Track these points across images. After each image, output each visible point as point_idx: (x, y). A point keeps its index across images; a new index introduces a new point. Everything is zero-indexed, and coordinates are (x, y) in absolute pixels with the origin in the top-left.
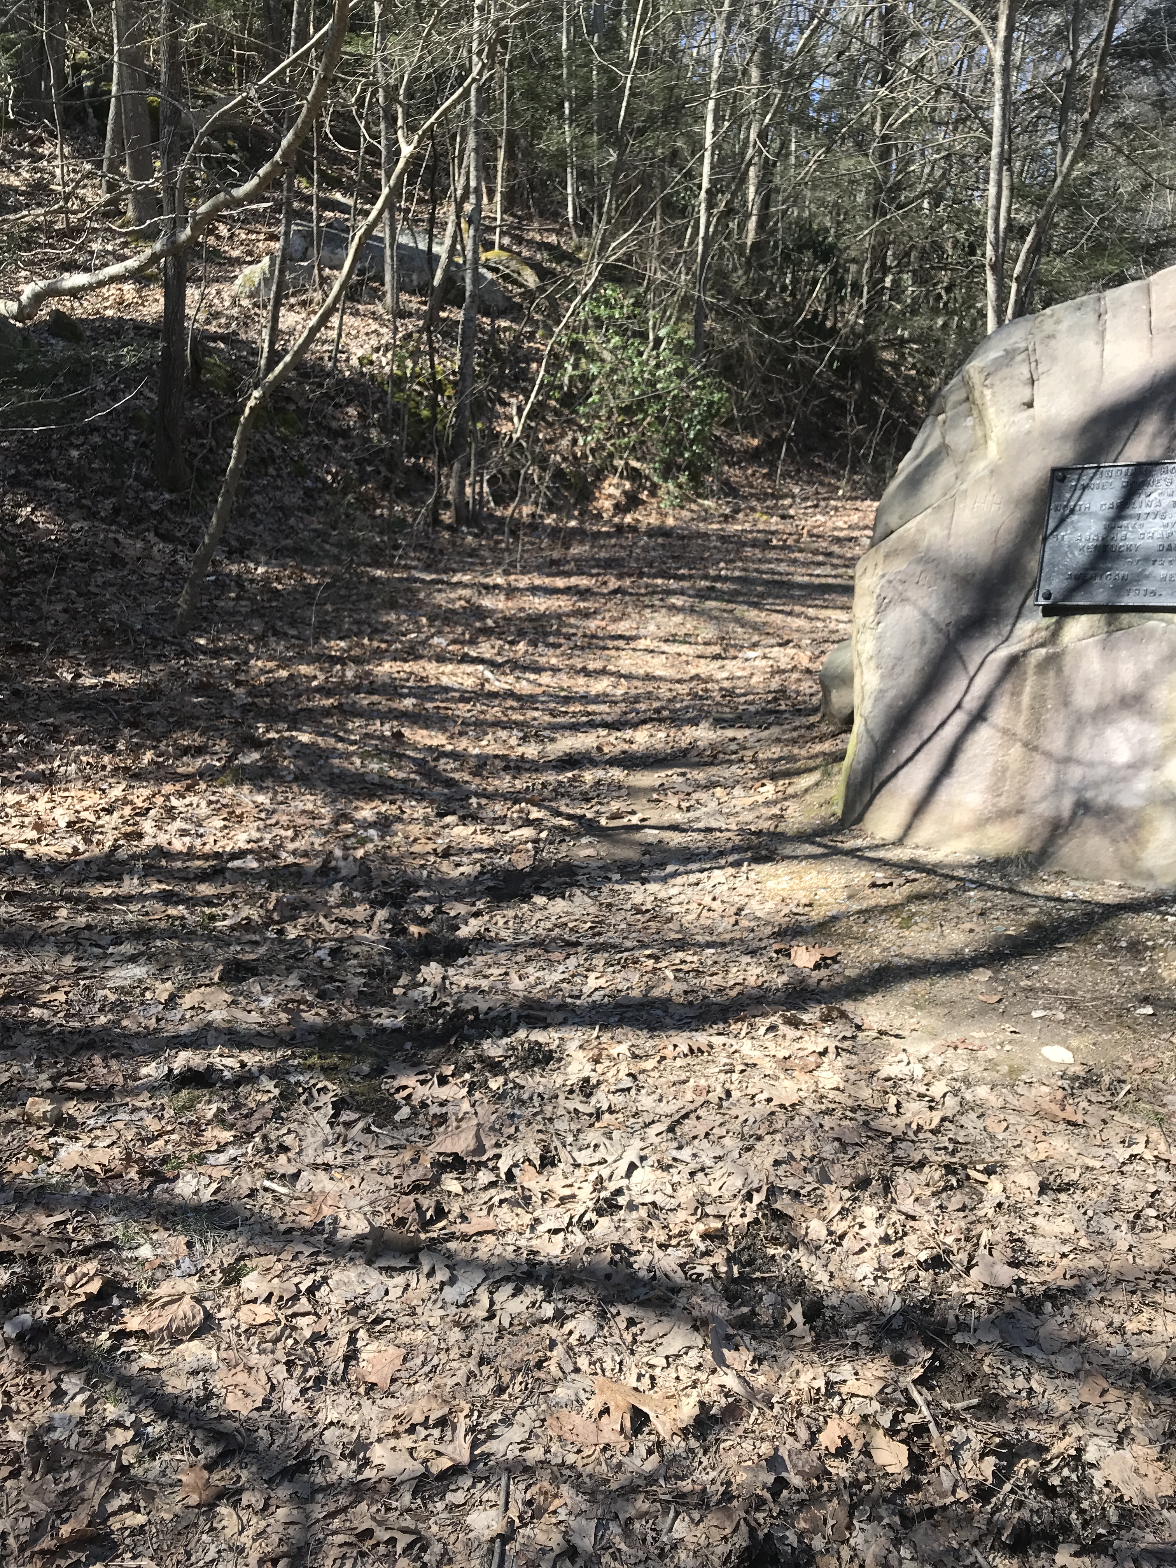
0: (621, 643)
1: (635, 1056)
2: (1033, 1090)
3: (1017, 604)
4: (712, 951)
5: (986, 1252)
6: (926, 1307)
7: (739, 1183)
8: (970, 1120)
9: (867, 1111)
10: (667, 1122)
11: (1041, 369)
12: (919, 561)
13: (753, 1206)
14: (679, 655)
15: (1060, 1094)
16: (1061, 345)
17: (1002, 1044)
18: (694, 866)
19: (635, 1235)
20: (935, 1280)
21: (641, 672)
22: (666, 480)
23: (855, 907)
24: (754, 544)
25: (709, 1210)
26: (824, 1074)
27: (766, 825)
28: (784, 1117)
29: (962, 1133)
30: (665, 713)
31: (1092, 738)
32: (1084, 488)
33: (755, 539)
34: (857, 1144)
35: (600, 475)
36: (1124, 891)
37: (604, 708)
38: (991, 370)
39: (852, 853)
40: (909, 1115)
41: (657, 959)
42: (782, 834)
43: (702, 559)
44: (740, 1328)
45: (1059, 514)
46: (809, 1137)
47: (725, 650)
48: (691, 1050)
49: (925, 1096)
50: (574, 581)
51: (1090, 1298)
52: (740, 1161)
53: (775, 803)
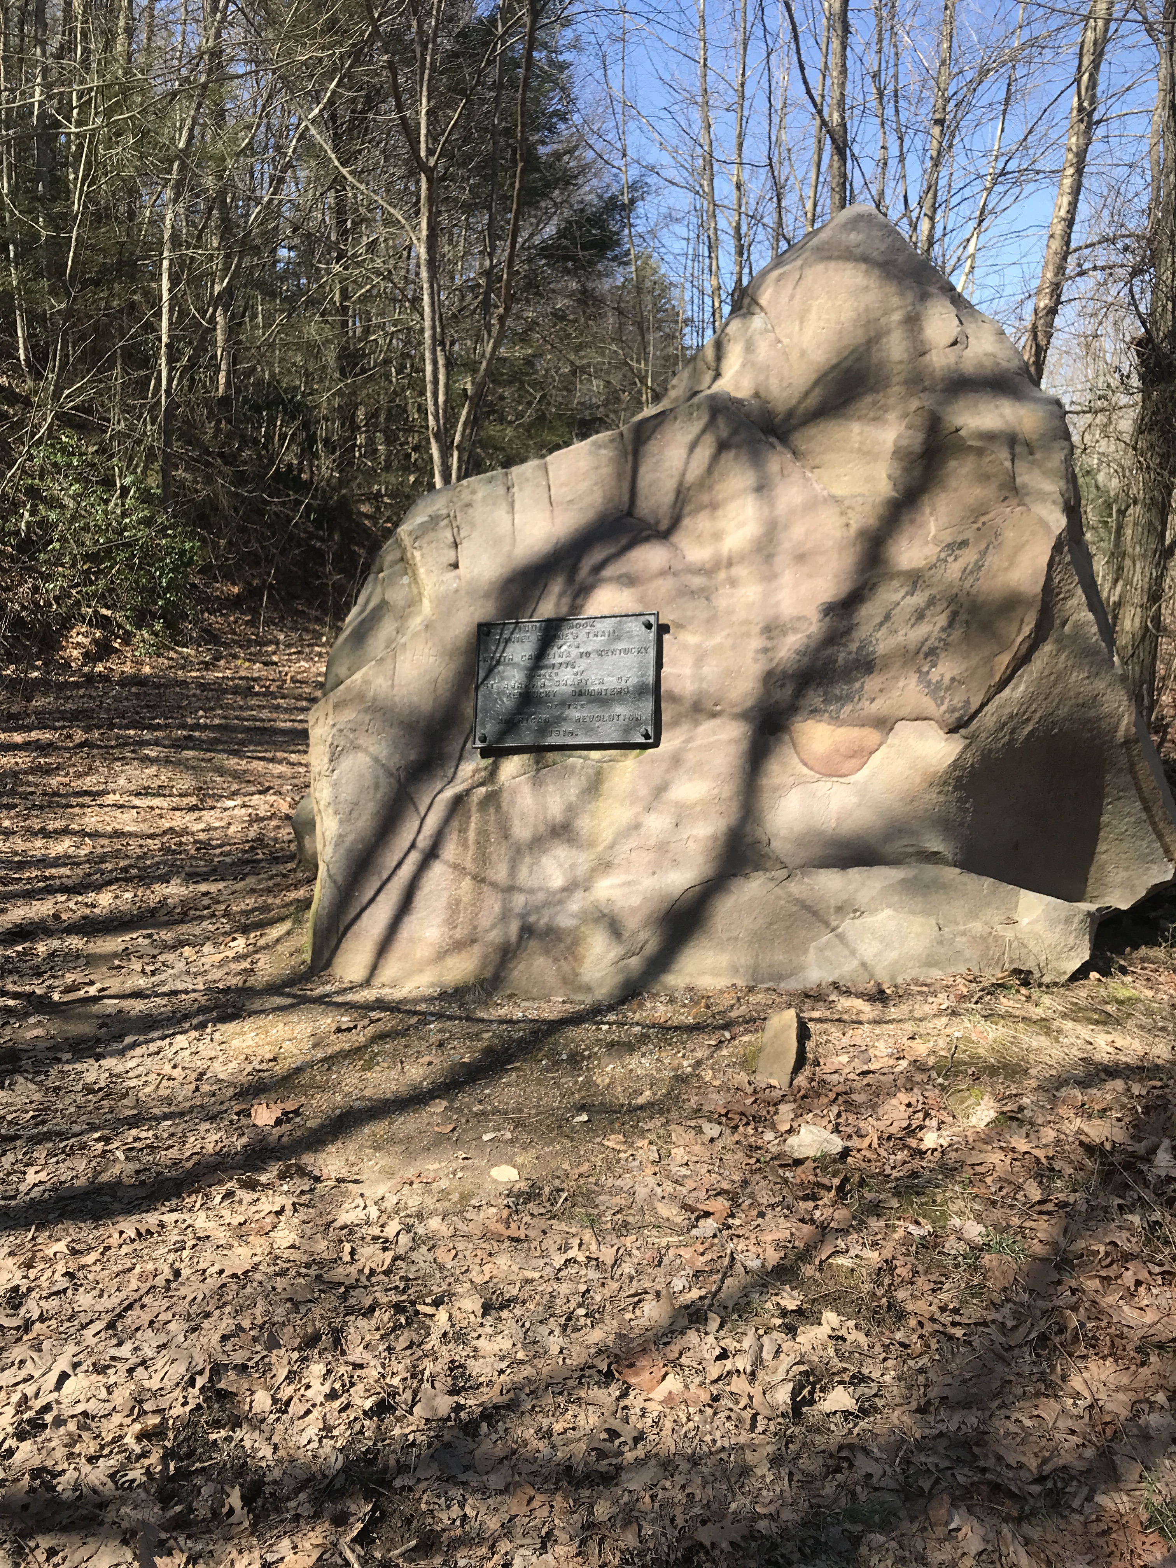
0: (87, 800)
1: (74, 1252)
2: (482, 1213)
3: (459, 747)
4: (170, 1123)
5: (429, 1385)
6: (370, 1457)
7: (182, 1370)
8: (422, 1255)
9: (321, 1264)
10: (108, 1318)
11: (463, 533)
12: (366, 710)
13: (196, 1391)
14: (152, 808)
15: (505, 1213)
16: (478, 512)
17: (454, 1173)
18: (156, 1034)
19: (60, 1453)
20: (379, 1427)
21: (109, 829)
22: (139, 628)
23: (320, 1055)
24: (236, 691)
25: (147, 1406)
26: (281, 1234)
27: (233, 981)
28: (235, 1287)
29: (413, 1269)
30: (134, 872)
31: (531, 867)
32: (507, 641)
33: (237, 686)
34: (310, 1301)
35: (66, 623)
36: (567, 1006)
37: (65, 871)
38: (419, 533)
39: (320, 1000)
40: (363, 1260)
41: (107, 1140)
42: (251, 989)
43: (180, 707)
44: (175, 1529)
45: (487, 665)
46: (260, 1304)
47: (202, 800)
48: (139, 1234)
49: (379, 1238)
50: (34, 735)
51: (523, 1409)
52: (185, 1345)
53: (245, 957)
